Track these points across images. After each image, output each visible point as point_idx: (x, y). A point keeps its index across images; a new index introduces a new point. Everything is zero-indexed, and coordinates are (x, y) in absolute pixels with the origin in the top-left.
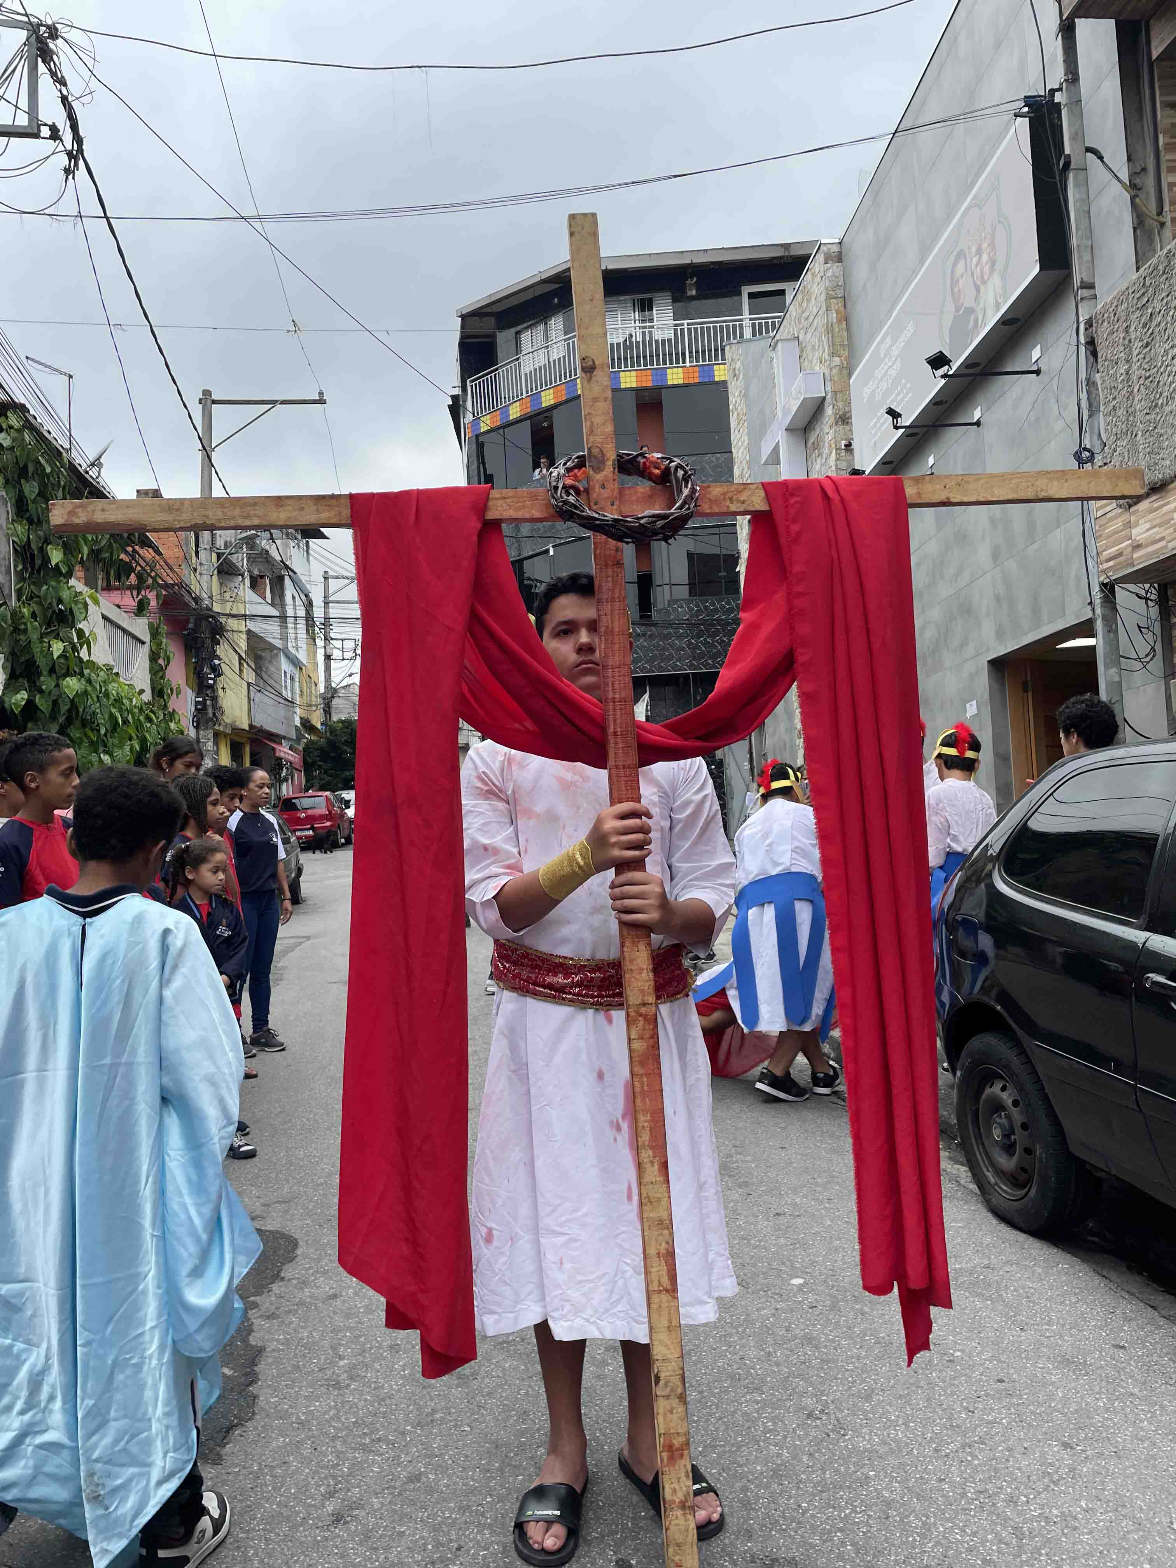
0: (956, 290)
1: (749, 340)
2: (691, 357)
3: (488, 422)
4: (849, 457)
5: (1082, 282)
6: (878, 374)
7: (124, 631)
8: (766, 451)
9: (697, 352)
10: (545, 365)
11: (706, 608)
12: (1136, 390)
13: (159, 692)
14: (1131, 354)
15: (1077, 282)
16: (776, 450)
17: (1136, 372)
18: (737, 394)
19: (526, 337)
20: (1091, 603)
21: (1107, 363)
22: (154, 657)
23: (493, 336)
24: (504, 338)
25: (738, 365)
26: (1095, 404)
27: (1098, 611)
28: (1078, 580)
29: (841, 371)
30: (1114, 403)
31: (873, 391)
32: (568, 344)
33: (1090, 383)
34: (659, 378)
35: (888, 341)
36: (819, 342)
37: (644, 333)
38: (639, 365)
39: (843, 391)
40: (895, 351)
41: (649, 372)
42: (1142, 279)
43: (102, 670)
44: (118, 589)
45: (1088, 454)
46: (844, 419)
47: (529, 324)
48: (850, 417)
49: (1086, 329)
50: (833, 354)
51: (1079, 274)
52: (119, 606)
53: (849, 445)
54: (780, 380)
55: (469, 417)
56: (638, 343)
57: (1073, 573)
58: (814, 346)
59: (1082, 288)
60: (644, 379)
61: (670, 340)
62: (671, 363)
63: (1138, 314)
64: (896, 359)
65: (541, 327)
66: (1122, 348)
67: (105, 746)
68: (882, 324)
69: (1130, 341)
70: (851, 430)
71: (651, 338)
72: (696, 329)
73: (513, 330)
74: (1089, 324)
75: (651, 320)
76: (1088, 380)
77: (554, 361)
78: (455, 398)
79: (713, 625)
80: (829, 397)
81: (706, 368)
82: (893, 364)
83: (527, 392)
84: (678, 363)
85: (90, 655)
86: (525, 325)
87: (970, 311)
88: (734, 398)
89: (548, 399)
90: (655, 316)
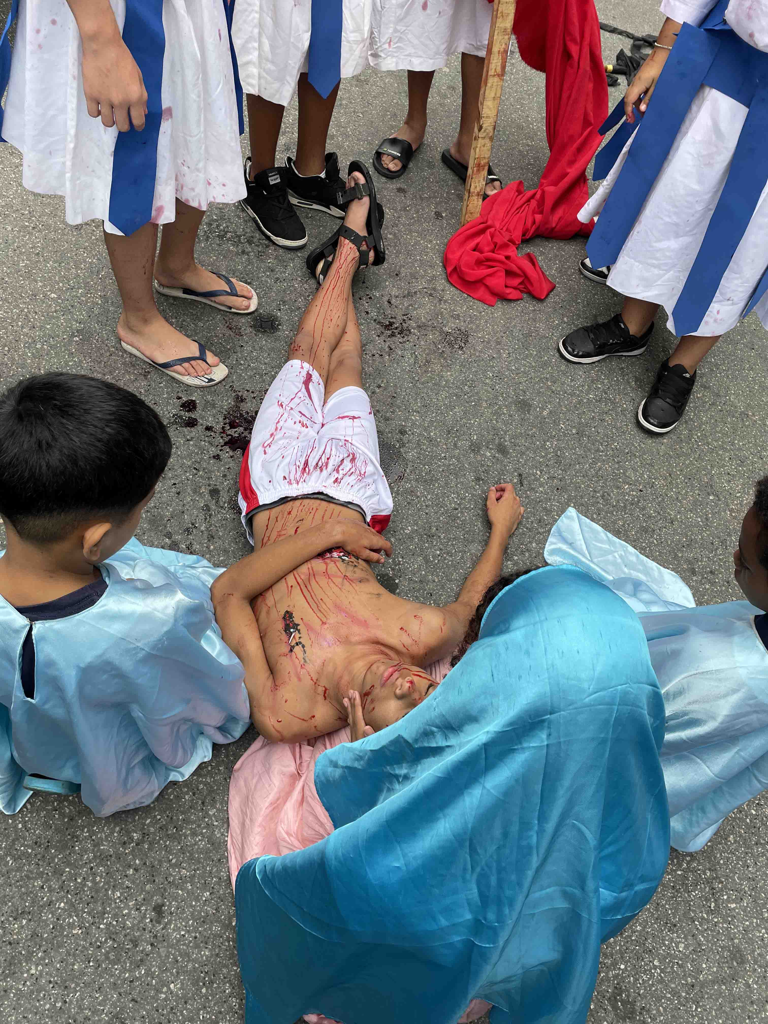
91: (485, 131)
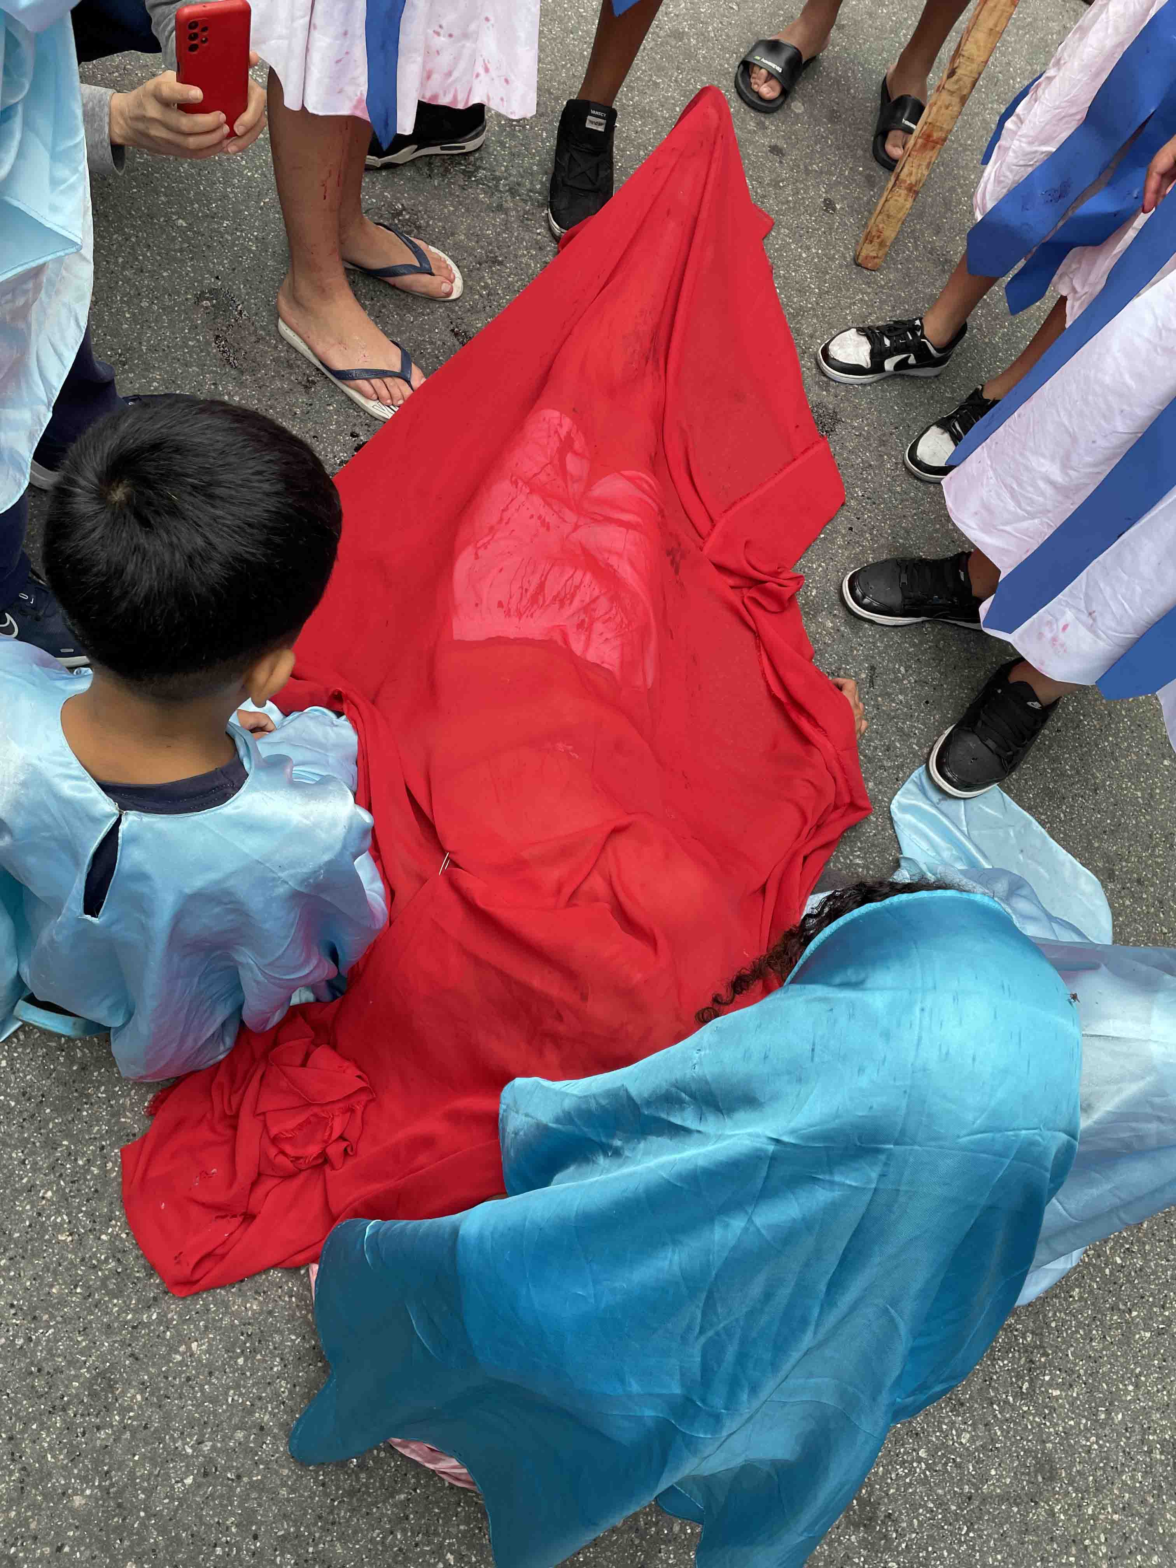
91: (957, 81)
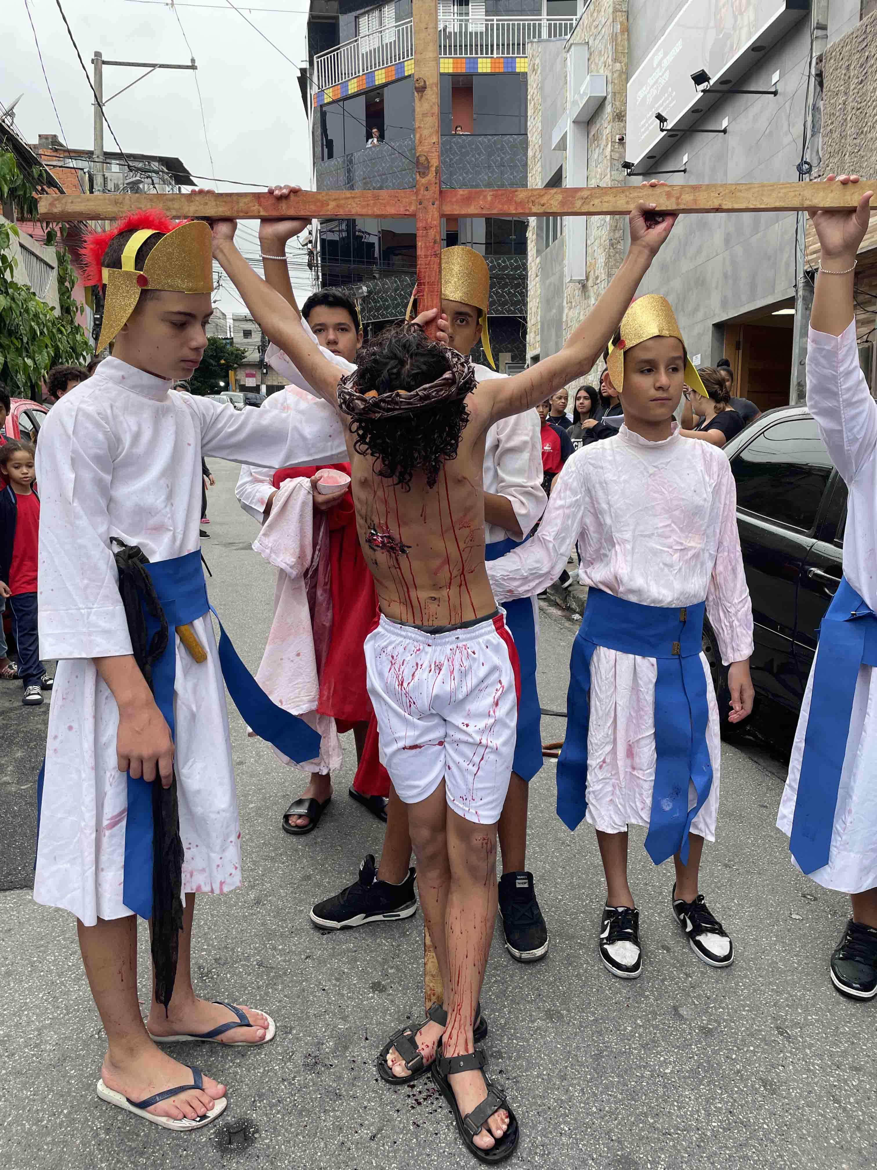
0: (718, 17)
1: (547, 41)
2: (498, 48)
3: (331, 95)
4: (621, 150)
5: (817, 23)
6: (651, 81)
7: (37, 257)
8: (556, 140)
9: (503, 45)
10: (379, 48)
11: (499, 264)
12: (849, 119)
13: (66, 309)
14: (849, 88)
15: (814, 23)
16: (564, 138)
17: (851, 104)
18: (535, 86)
19: (363, 21)
20: (795, 286)
21: (829, 94)
22: (61, 280)
23: (336, 18)
24: (345, 21)
25: (537, 61)
26: (817, 126)
27: (801, 293)
28: (787, 265)
29: (620, 76)
30: (831, 127)
31: (646, 96)
32: (399, 31)
33: (815, 108)
34: (472, 65)
35: (661, 54)
36: (605, 47)
37: (461, 25)
38: (456, 53)
39: (621, 93)
40: (666, 63)
41: (464, 61)
42: (864, 27)
43: (23, 290)
44: (30, 220)
45: (807, 166)
46: (620, 117)
47: (367, 9)
48: (625, 116)
49: (817, 64)
50: (615, 60)
51: (816, 16)
52: (31, 236)
53: (622, 139)
54: (571, 78)
55: (315, 90)
56: (455, 34)
57: (785, 259)
58: (601, 51)
59: (818, 28)
60: (459, 65)
61: (481, 33)
62: (482, 54)
63: (857, 56)
64: (666, 71)
65: (376, 13)
66: (843, 83)
67: (27, 351)
68: (657, 39)
69: (849, 78)
70: (625, 127)
71: (466, 32)
72: (503, 25)
73: (354, 14)
74: (820, 59)
75: (467, 14)
76: (814, 106)
77: (387, 44)
78: (303, 71)
79: (503, 278)
80: (609, 97)
81: (510, 60)
82: (663, 74)
83: (363, 71)
84: (487, 53)
85: (12, 277)
86: (363, 11)
87: (728, 36)
88: (532, 90)
89: (380, 78)
90: (470, 10)
